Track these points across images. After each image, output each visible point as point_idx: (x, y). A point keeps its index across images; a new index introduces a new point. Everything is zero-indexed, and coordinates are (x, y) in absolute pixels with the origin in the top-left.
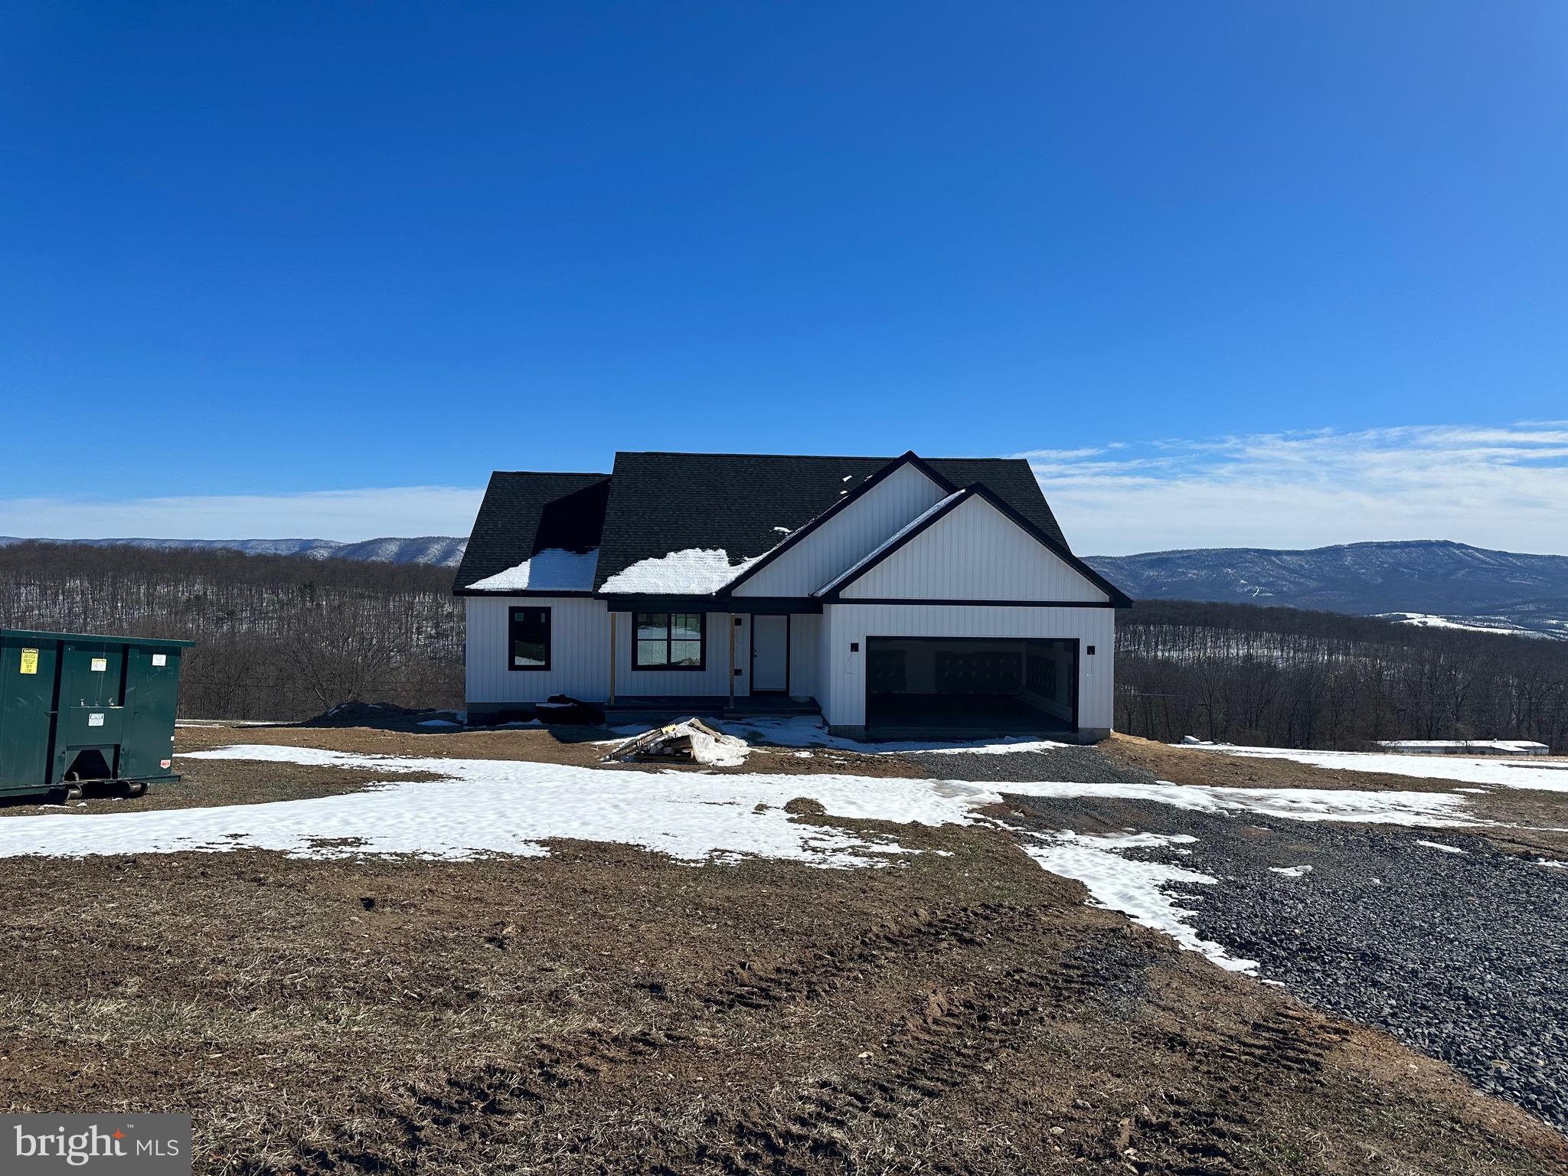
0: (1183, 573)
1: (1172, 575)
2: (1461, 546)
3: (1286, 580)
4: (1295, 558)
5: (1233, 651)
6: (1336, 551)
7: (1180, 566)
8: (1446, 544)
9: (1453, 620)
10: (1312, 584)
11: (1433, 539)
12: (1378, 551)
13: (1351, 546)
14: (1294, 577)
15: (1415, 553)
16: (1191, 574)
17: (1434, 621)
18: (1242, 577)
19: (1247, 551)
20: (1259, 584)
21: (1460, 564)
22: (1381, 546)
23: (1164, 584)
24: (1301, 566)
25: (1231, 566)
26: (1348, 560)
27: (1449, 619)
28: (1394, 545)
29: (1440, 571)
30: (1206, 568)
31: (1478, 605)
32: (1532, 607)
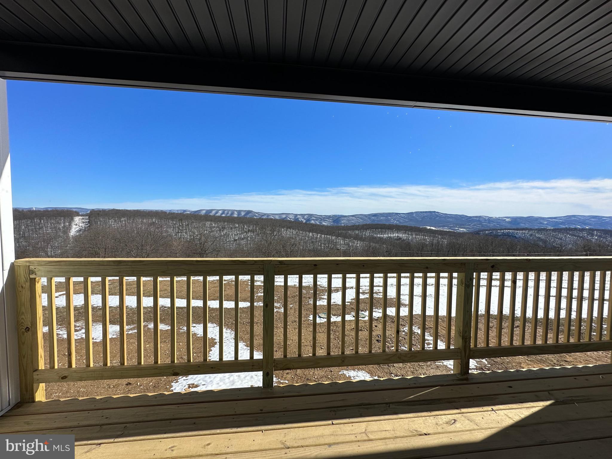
0: (380, 218)
1: (377, 218)
2: (437, 212)
3: (401, 219)
4: (403, 215)
5: (379, 236)
6: (412, 213)
7: (379, 216)
8: (434, 212)
9: (436, 228)
10: (407, 220)
11: (432, 211)
12: (421, 213)
13: (415, 212)
14: (403, 219)
15: (428, 214)
16: (382, 218)
17: (433, 228)
18: (392, 219)
19: (393, 213)
20: (396, 220)
21: (437, 216)
22: (421, 212)
23: (376, 220)
24: (404, 216)
25: (390, 216)
26: (414, 215)
27: (435, 228)
28: (424, 212)
29: (433, 217)
30: (385, 217)
31: (441, 225)
32: (452, 225)
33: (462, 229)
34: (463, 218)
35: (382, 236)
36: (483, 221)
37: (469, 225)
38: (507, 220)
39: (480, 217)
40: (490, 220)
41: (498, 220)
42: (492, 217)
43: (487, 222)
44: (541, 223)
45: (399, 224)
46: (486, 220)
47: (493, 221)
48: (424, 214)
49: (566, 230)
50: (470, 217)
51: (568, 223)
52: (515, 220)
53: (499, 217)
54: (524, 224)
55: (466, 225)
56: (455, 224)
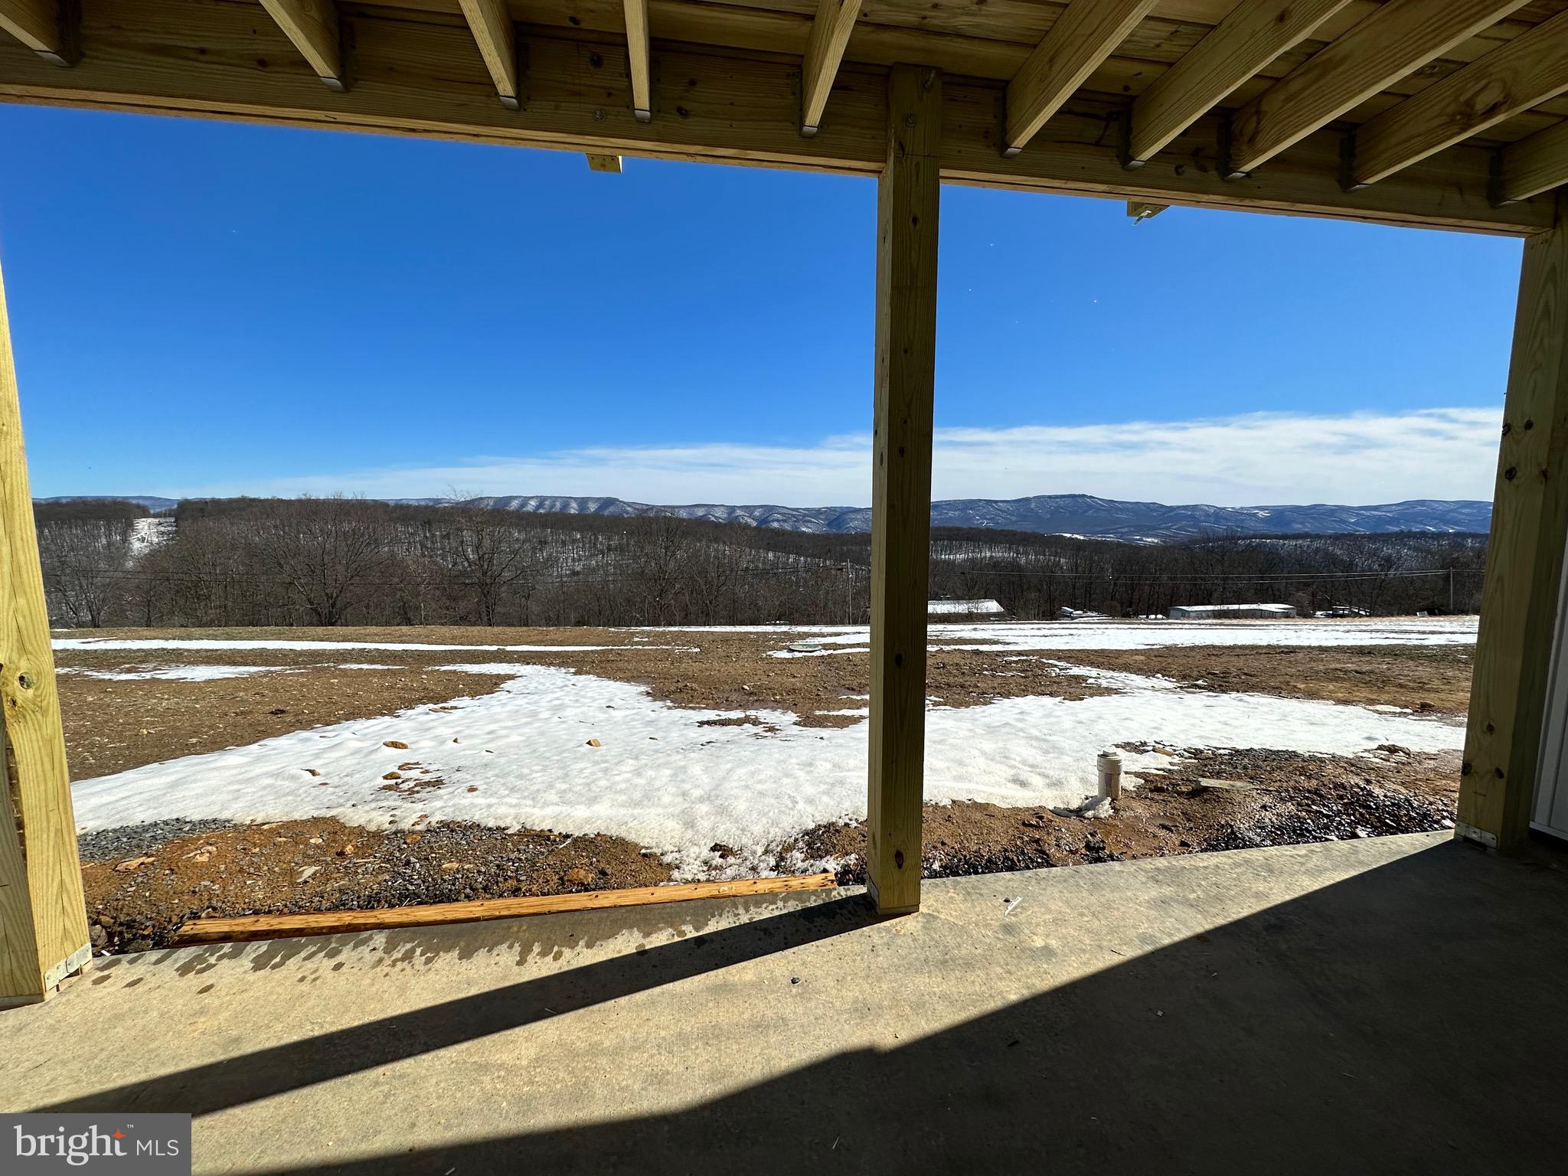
1: (940, 515)
2: (1091, 497)
3: (1000, 516)
4: (1005, 504)
6: (1027, 500)
7: (945, 509)
8: (1084, 496)
9: (1085, 536)
10: (1014, 518)
11: (1077, 493)
12: (1049, 500)
13: (1034, 497)
14: (1004, 515)
15: (1067, 501)
16: (951, 514)
18: (977, 515)
19: (980, 500)
20: (987, 519)
21: (1090, 507)
22: (1050, 497)
23: (936, 519)
24: (1008, 509)
25: (971, 509)
26: (1033, 505)
27: (1083, 536)
28: (1057, 497)
29: (1080, 511)
30: (959, 510)
31: (1099, 529)
32: (1126, 530)
33: (1149, 540)
34: (1154, 510)
35: (951, 557)
36: (1203, 518)
37: (1168, 528)
38: (1261, 514)
39: (1195, 507)
40: (1219, 514)
41: (1238, 515)
42: (1224, 509)
43: (1212, 519)
44: (1343, 521)
45: (995, 528)
46: (1208, 515)
47: (1225, 519)
48: (1057, 503)
49: (1402, 537)
50: (1171, 508)
51: (1407, 521)
52: (1281, 515)
53: (1242, 508)
54: (1302, 523)
55: (1160, 529)
56: (1131, 526)
